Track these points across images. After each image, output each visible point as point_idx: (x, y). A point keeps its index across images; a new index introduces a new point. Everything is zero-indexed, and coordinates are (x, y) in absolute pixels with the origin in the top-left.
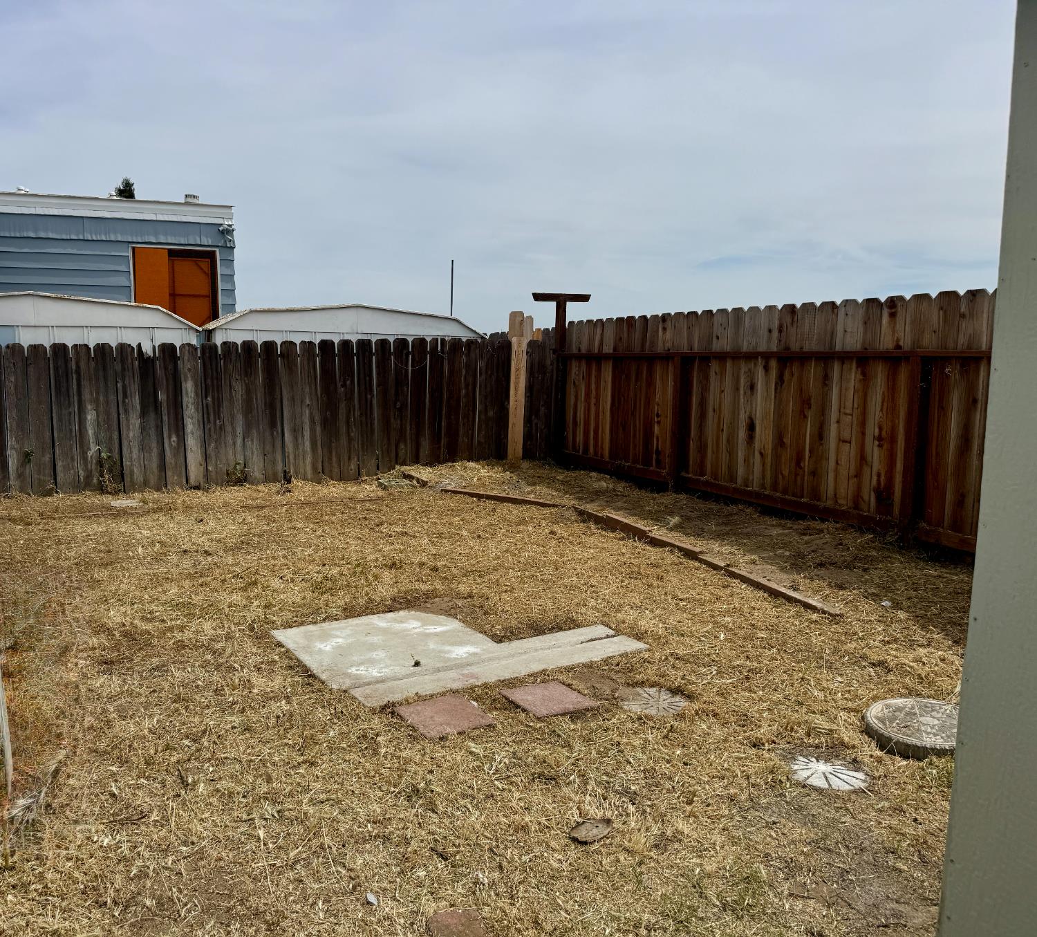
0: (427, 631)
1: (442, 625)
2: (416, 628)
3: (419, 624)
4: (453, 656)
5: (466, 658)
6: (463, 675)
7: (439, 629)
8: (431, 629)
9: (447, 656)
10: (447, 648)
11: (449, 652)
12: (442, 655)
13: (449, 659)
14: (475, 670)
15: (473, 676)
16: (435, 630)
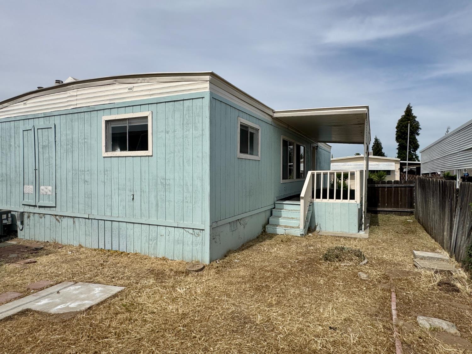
0: (63, 305)
1: (59, 309)
2: (70, 304)
3: (70, 306)
4: (46, 299)
5: (41, 300)
6: (39, 295)
7: (59, 307)
8: (62, 306)
9: (49, 299)
10: (50, 301)
11: (49, 300)
12: (51, 299)
13: (47, 298)
14: (35, 298)
15: (35, 296)
16: (61, 306)
